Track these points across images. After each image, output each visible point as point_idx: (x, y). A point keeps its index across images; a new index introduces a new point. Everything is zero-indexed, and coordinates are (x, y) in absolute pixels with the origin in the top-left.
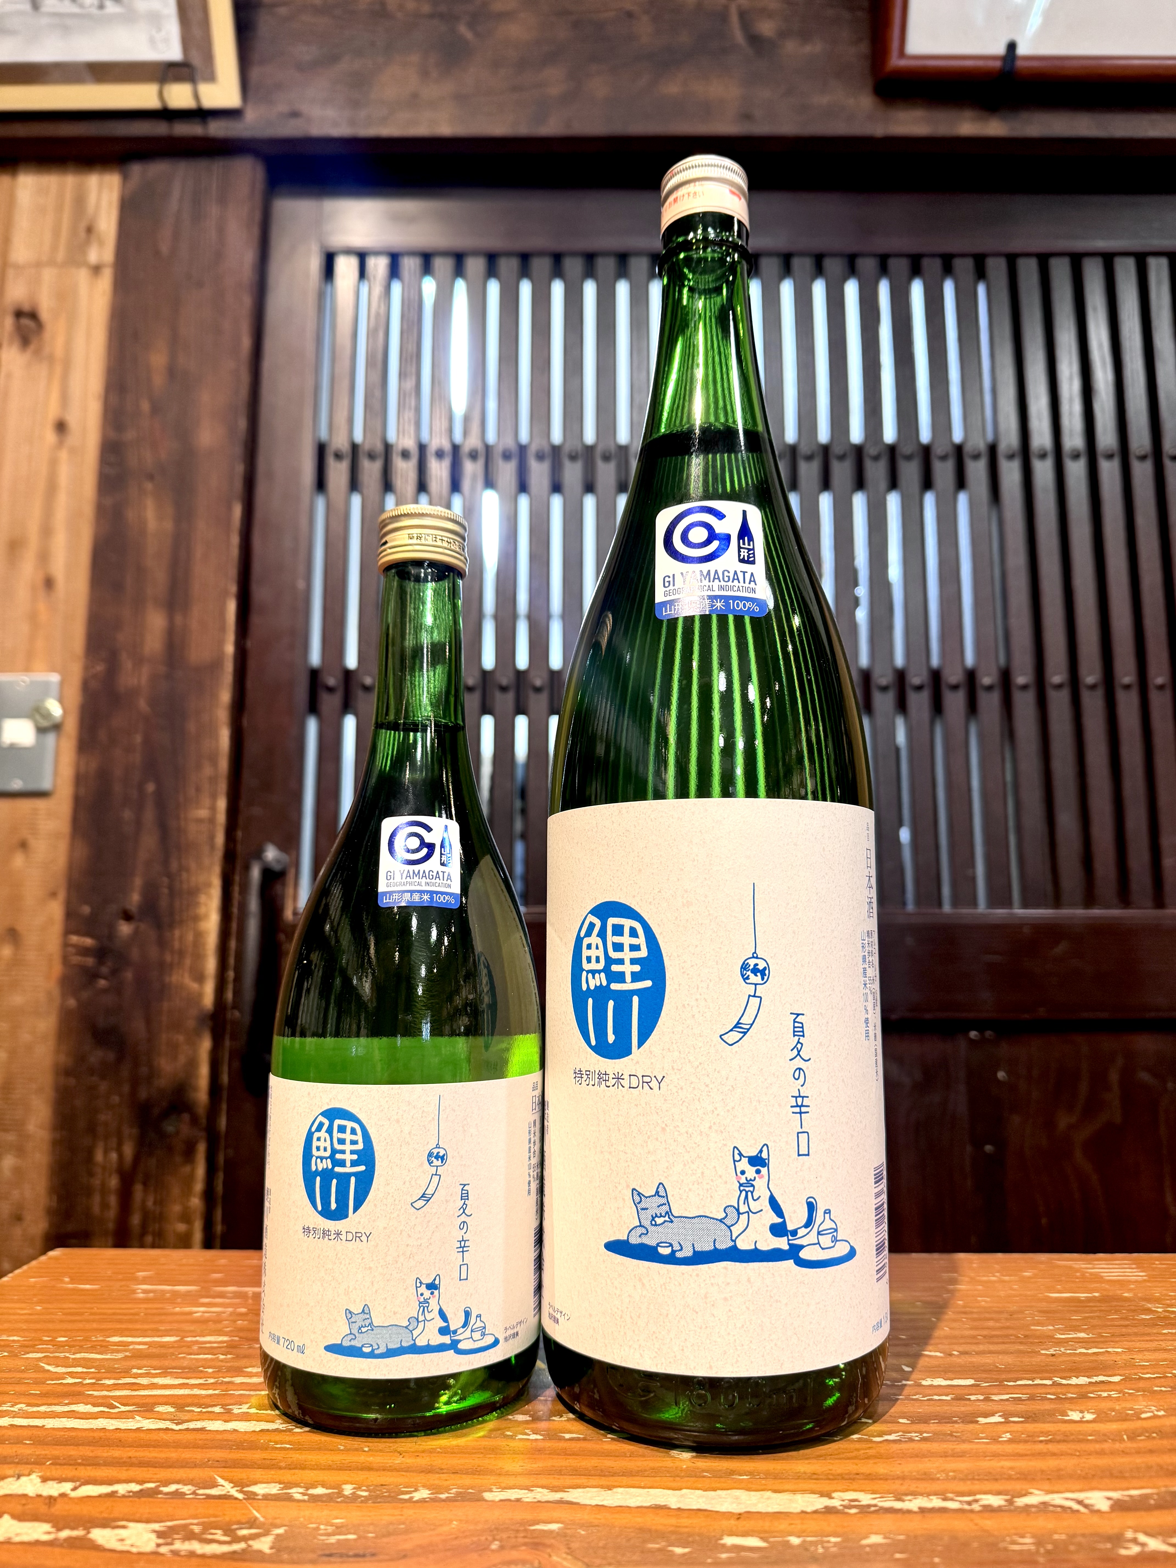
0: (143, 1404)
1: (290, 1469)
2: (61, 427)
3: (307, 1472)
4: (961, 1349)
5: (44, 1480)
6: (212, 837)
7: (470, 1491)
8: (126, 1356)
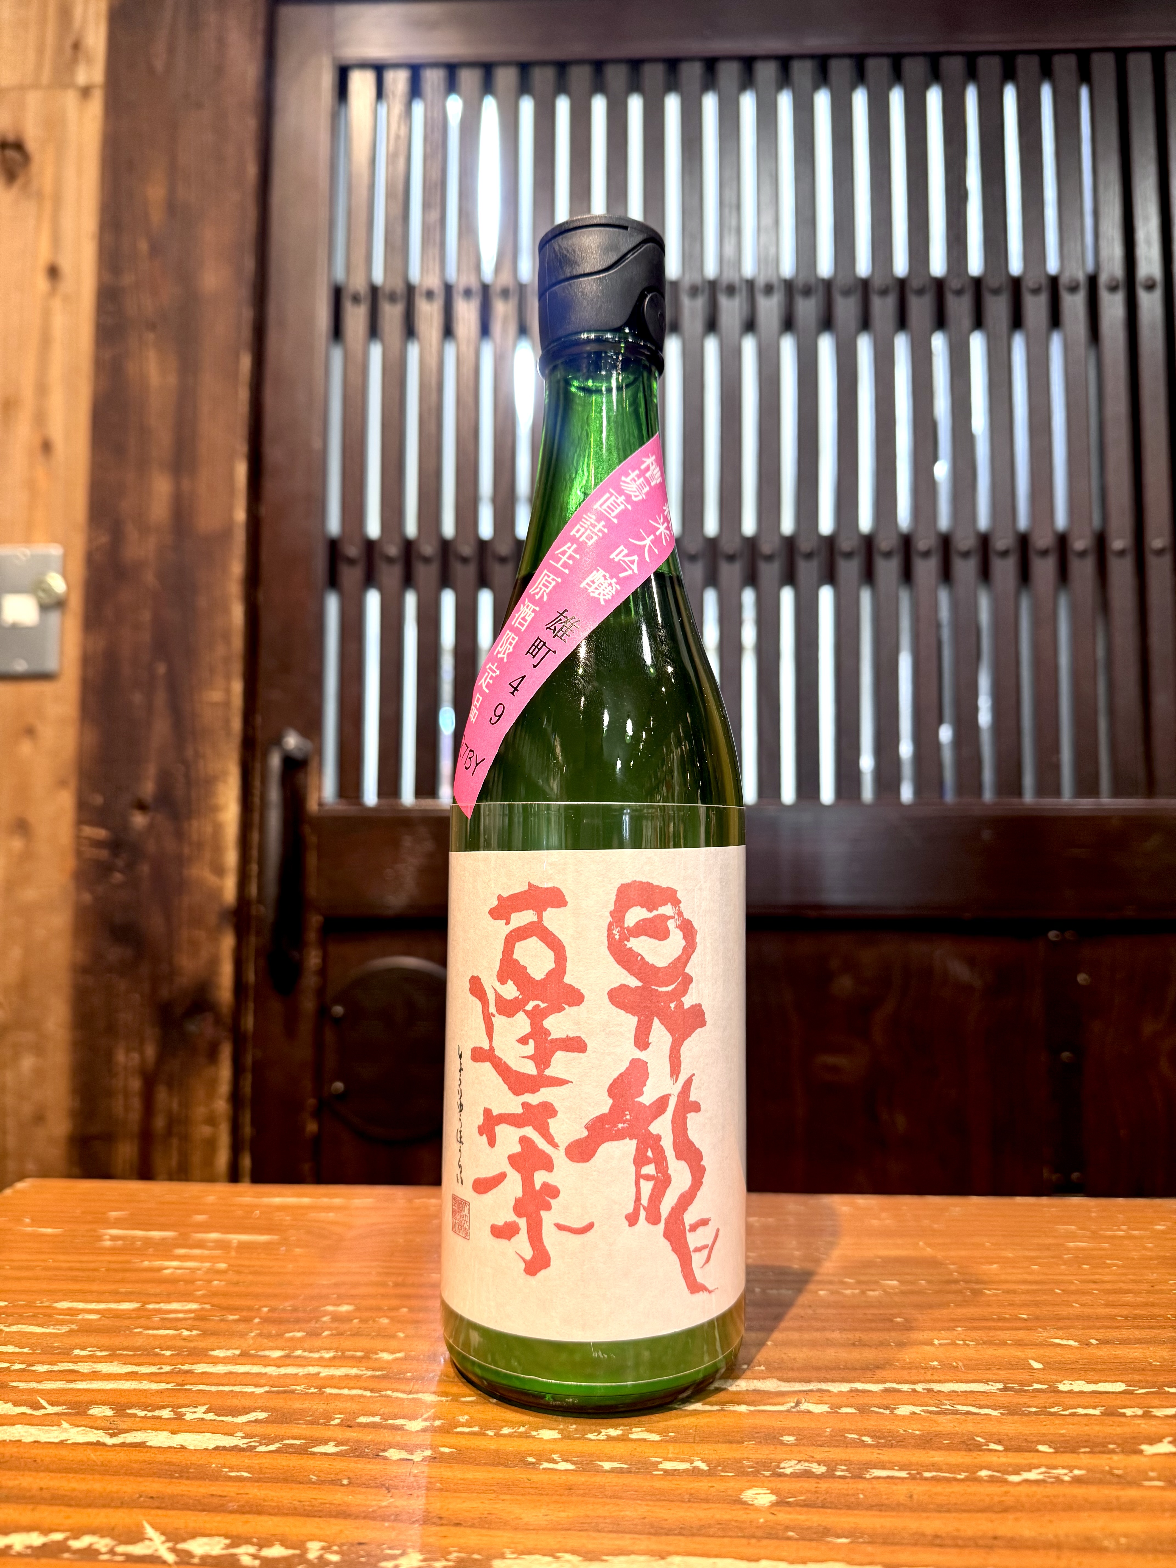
1: (243, 1513)
2: (53, 272)
3: (264, 1518)
4: (1100, 1336)
6: (227, 722)
7: (476, 1556)
8: (71, 1331)
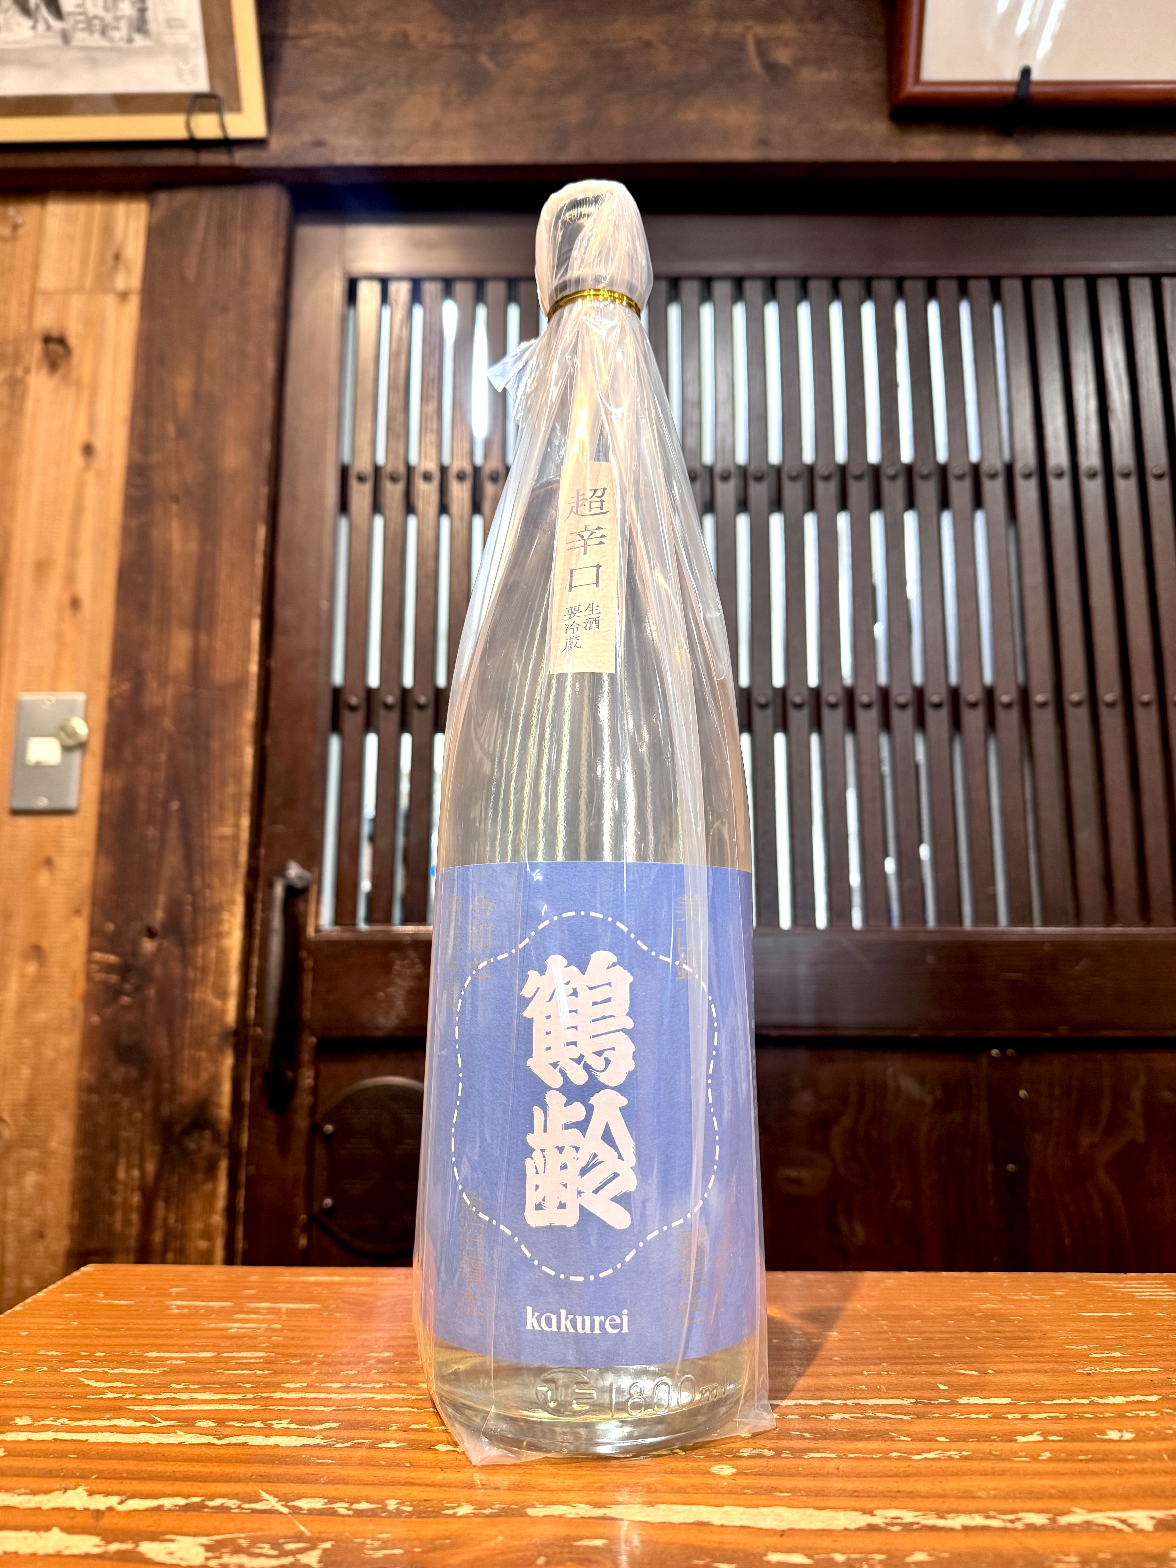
0: (184, 1419)
1: (333, 1484)
2: (88, 450)
3: (350, 1487)
4: (996, 1368)
5: (91, 1493)
6: (236, 854)
7: (513, 1506)
8: (165, 1372)
